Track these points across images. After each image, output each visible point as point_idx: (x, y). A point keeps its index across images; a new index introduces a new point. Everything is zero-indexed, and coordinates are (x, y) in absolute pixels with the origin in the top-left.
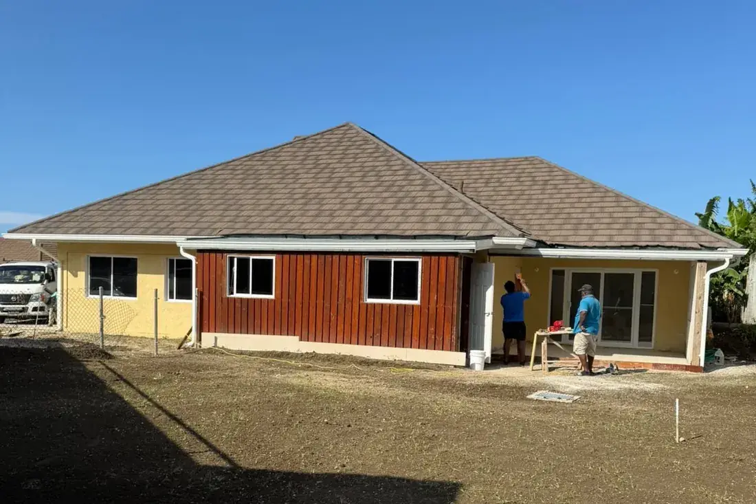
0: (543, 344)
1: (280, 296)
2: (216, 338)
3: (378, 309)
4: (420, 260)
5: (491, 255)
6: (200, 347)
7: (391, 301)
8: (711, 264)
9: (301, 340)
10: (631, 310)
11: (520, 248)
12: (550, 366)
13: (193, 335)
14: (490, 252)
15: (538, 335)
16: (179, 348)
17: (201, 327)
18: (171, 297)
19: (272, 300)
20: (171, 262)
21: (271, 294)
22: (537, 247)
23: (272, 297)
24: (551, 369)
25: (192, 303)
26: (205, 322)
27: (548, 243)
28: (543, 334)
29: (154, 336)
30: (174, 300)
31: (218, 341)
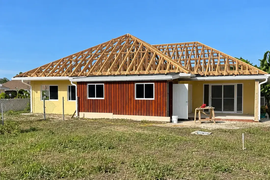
0: (199, 113)
1: (106, 98)
2: (84, 114)
3: (140, 102)
4: (154, 83)
5: (179, 80)
6: (79, 117)
7: (144, 99)
8: (260, 81)
9: (114, 114)
10: (234, 99)
11: (190, 77)
12: (202, 121)
13: (76, 113)
14: (179, 79)
15: (197, 110)
16: (72, 118)
17: (79, 110)
18: (70, 99)
19: (103, 99)
20: (69, 87)
21: (103, 97)
22: (196, 77)
23: (103, 98)
24: (202, 123)
25: (76, 101)
26: (80, 108)
27: (201, 75)
28: (199, 109)
29: (63, 114)
30: (71, 101)
31: (85, 115)
